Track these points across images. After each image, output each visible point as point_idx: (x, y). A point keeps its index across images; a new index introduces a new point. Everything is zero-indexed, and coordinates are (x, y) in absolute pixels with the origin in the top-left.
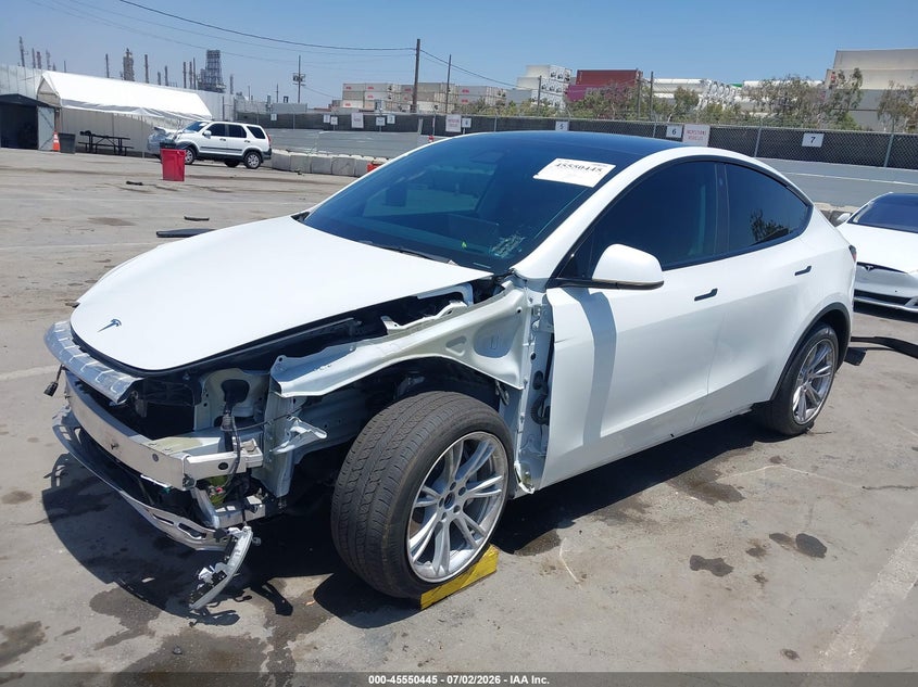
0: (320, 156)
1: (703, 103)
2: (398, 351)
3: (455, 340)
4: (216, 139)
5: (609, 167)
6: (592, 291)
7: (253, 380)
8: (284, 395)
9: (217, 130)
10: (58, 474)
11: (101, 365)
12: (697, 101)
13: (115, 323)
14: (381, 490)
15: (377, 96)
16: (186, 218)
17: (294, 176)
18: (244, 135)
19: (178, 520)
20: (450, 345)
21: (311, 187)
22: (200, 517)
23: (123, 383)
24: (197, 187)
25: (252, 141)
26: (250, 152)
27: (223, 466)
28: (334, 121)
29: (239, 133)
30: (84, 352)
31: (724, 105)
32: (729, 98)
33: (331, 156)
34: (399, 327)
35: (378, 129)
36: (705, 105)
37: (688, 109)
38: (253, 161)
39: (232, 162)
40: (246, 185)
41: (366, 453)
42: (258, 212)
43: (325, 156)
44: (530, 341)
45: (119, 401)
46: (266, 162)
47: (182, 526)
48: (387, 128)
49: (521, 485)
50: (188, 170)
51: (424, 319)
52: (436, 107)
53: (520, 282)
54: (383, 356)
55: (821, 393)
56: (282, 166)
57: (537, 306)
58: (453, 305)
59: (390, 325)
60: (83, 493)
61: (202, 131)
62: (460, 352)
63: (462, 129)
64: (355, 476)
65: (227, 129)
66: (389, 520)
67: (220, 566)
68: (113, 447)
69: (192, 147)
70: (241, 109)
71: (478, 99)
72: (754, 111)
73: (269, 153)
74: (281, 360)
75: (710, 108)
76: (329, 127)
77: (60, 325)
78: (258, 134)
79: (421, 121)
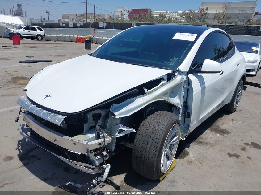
0: (60, 36)
1: (167, 18)
2: (150, 99)
3: (165, 94)
4: (27, 31)
5: (196, 35)
6: (199, 74)
7: (103, 113)
8: (116, 117)
9: (27, 29)
10: (20, 148)
11: (48, 112)
12: (165, 17)
13: (47, 96)
14: (153, 147)
15: (73, 18)
16: (26, 57)
17: (53, 42)
18: (36, 30)
19: (84, 164)
20: (163, 96)
21: (60, 45)
22: (91, 163)
23: (60, 119)
24: (25, 47)
25: (38, 32)
26: (38, 35)
27: (100, 144)
28: (64, 25)
29: (34, 29)
30: (39, 107)
31: (173, 18)
32: (174, 16)
33: (64, 36)
34: (149, 91)
35: (77, 27)
36: (168, 18)
37: (163, 19)
38: (40, 38)
39: (32, 38)
40: (41, 45)
41: (144, 134)
42: (48, 54)
43: (62, 36)
44: (183, 92)
45: (60, 125)
46: (44, 38)
47: (85, 166)
48: (81, 27)
49: (181, 138)
50: (21, 42)
51: (155, 88)
52: (91, 20)
53: (181, 73)
54: (146, 101)
55: (239, 99)
56: (48, 40)
57: (185, 80)
58: (162, 82)
59: (146, 91)
60: (31, 154)
61: (22, 29)
62: (166, 97)
63: (104, 26)
64: (142, 142)
65: (30, 28)
66: (156, 156)
67: (99, 179)
68: (55, 141)
69: (19, 34)
70: (33, 22)
71: (103, 18)
72: (181, 20)
73: (44, 35)
74: (113, 105)
75: (169, 19)
76: (62, 27)
77: (23, 98)
78: (40, 30)
79: (91, 24)
